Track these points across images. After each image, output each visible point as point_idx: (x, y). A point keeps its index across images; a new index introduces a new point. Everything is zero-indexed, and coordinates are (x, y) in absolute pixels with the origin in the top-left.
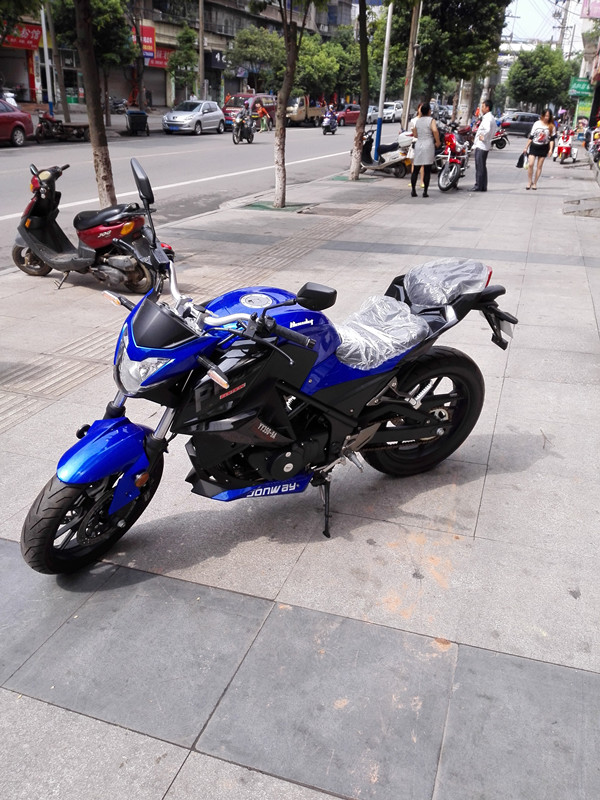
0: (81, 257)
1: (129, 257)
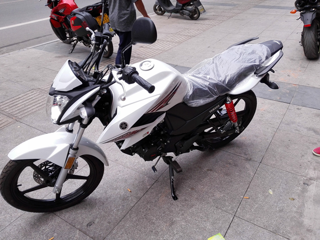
0: (177, 7)
1: (193, 7)
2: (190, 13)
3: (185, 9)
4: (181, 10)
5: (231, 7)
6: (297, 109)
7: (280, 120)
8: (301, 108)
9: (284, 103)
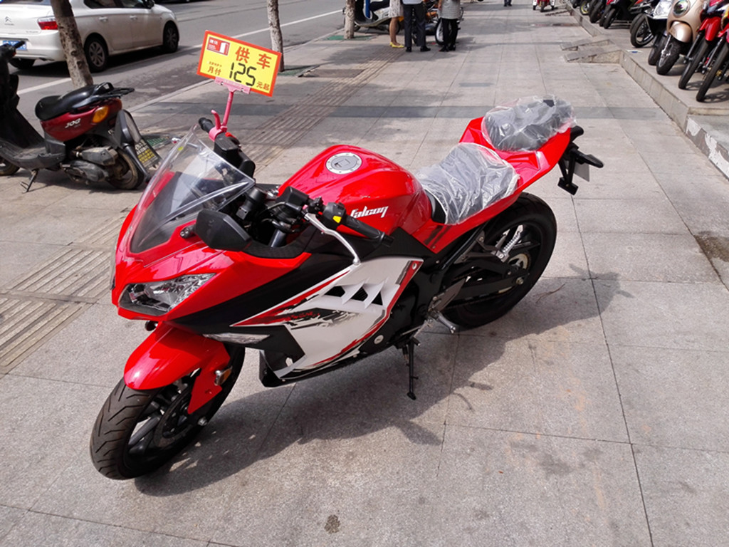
0: (49, 152)
1: (107, 148)
2: (100, 170)
3: (80, 158)
4: (64, 162)
5: (263, 119)
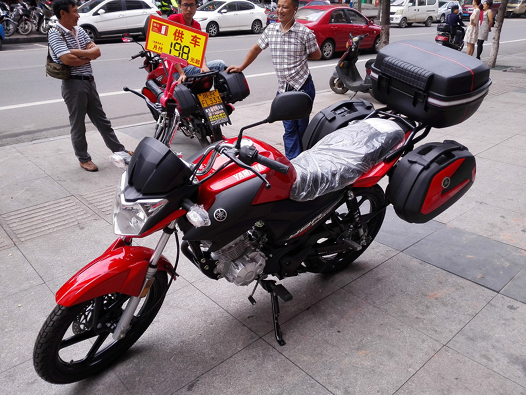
6: (508, 307)
7: (459, 327)
8: (518, 307)
9: (486, 289)
